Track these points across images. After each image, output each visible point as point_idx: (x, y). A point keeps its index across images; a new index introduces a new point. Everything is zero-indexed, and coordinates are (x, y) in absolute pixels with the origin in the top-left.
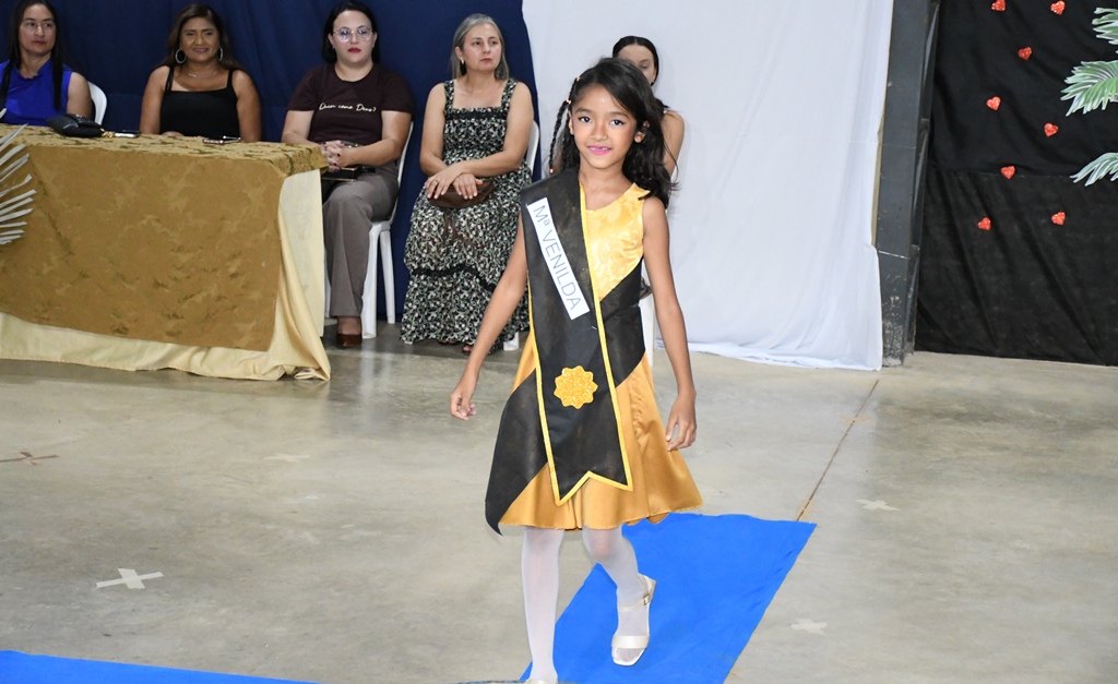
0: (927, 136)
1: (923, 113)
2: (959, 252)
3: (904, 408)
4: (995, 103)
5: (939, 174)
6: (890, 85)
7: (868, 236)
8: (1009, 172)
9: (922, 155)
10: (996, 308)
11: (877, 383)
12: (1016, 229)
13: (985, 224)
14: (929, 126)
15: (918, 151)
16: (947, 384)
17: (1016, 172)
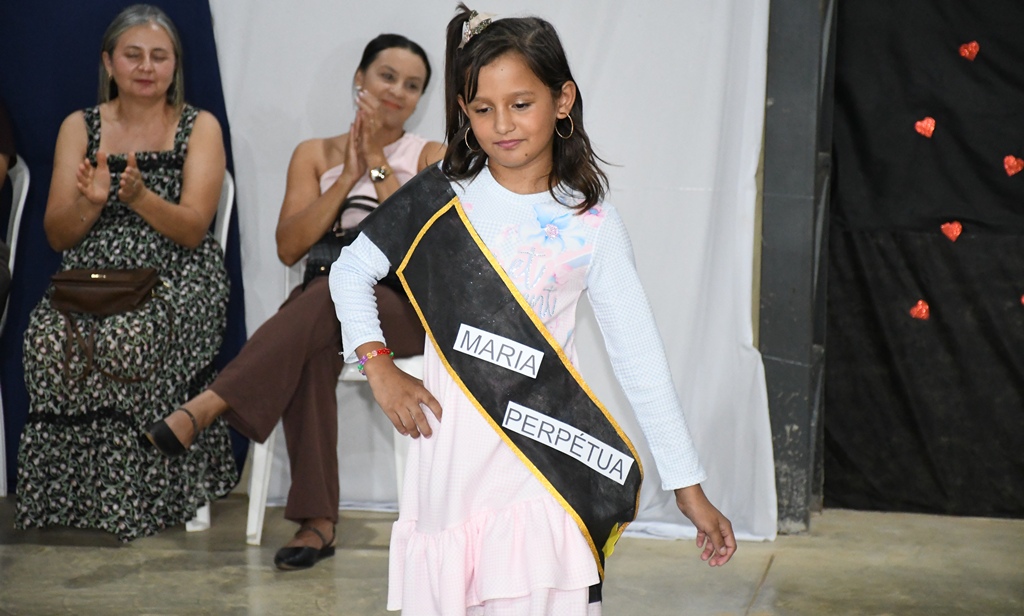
0: (827, 178)
1: (821, 147)
2: (884, 355)
3: (817, 599)
4: (927, 126)
5: (848, 236)
6: (770, 103)
7: (748, 335)
8: (954, 230)
9: (822, 207)
10: (944, 440)
11: (771, 561)
12: (969, 318)
13: (922, 309)
14: (830, 163)
15: (817, 202)
16: (877, 560)
17: (964, 230)
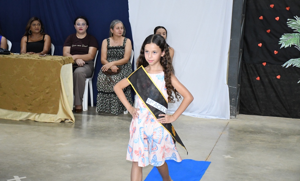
0: (242, 54)
1: (240, 48)
2: (251, 86)
3: (236, 130)
4: (260, 45)
5: (245, 65)
6: (231, 40)
7: (226, 82)
8: (264, 64)
9: (240, 59)
10: (261, 102)
11: (228, 123)
12: (267, 80)
13: (258, 78)
14: (242, 51)
15: (239, 58)
16: (247, 123)
17: (266, 64)
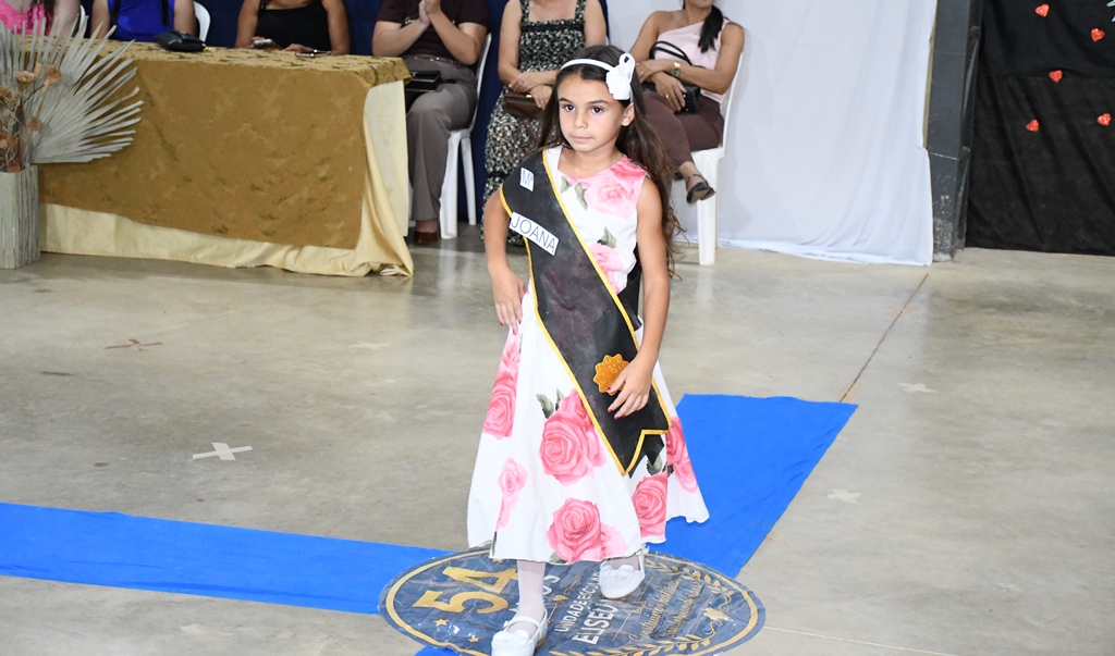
0: (977, 43)
1: (973, 19)
2: (1008, 154)
4: (1043, 10)
5: (989, 79)
7: (920, 138)
8: (1056, 76)
9: (972, 60)
10: (1043, 206)
11: (926, 277)
12: (1063, 131)
13: (1034, 126)
14: (980, 33)
15: (968, 57)
16: (992, 278)
17: (1063, 76)
